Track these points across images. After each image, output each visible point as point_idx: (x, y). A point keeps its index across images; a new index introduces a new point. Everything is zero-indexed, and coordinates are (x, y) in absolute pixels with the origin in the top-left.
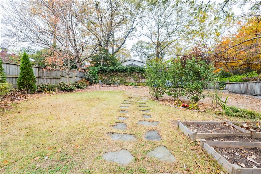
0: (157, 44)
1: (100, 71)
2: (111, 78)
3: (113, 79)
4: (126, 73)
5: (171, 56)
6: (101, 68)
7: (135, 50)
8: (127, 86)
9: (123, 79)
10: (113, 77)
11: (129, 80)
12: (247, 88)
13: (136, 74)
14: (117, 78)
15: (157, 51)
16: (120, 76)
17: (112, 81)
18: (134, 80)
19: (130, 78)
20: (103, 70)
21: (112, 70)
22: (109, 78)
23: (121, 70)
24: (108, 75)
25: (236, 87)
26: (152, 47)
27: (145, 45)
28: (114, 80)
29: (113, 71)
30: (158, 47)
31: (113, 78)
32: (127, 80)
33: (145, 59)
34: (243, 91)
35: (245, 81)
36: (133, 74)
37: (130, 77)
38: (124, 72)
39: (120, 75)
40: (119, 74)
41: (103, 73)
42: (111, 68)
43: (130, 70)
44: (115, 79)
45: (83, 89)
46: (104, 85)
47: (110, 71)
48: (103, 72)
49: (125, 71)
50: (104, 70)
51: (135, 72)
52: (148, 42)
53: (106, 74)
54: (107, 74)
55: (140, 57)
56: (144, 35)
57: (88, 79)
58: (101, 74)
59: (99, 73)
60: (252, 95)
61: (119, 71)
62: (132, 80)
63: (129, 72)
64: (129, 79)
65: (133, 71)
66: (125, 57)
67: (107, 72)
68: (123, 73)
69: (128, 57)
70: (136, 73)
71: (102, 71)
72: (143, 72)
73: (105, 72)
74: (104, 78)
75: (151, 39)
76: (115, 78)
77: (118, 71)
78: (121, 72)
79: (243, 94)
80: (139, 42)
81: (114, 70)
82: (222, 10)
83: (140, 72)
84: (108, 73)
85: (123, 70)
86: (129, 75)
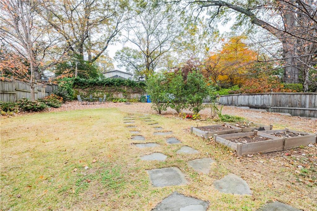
0: (147, 53)
1: (75, 84)
2: (92, 93)
3: (94, 95)
4: (113, 87)
5: (162, 68)
6: (76, 80)
7: (120, 58)
8: (115, 102)
9: (109, 94)
10: (95, 92)
11: (116, 96)
12: (233, 100)
13: (126, 88)
14: (101, 93)
15: (147, 61)
16: (104, 91)
17: (93, 97)
18: (122, 96)
19: (118, 93)
20: (79, 82)
21: (93, 83)
22: (89, 93)
23: (105, 83)
24: (88, 89)
25: (224, 99)
26: (141, 57)
27: (132, 53)
28: (96, 96)
29: (94, 85)
30: (148, 57)
31: (95, 93)
32: (115, 96)
33: (132, 70)
34: (230, 103)
35: (231, 93)
36: (122, 88)
37: (118, 92)
38: (110, 85)
39: (105, 89)
40: (103, 88)
41: (79, 87)
42: (91, 80)
43: (118, 83)
44: (98, 94)
45: (57, 107)
46: (84, 103)
47: (91, 84)
48: (79, 85)
49: (111, 85)
50: (82, 82)
51: (124, 86)
52: (135, 50)
53: (84, 88)
54: (86, 88)
55: (126, 68)
56: (130, 41)
57: (60, 95)
58: (76, 88)
59: (74, 86)
60: (236, 106)
61: (103, 84)
62: (121, 96)
63: (117, 85)
64: (117, 94)
65: (122, 84)
66: (106, 66)
67: (86, 85)
68: (109, 86)
69: (110, 67)
70: (126, 87)
71: (77, 84)
72: (134, 86)
73: (83, 86)
74: (82, 94)
75: (140, 47)
76: (97, 94)
77: (101, 84)
78: (105, 85)
79: (229, 105)
80: (125, 49)
81: (96, 83)
82: (210, 26)
83: (130, 86)
84: (87, 86)
85: (108, 83)
86: (116, 90)
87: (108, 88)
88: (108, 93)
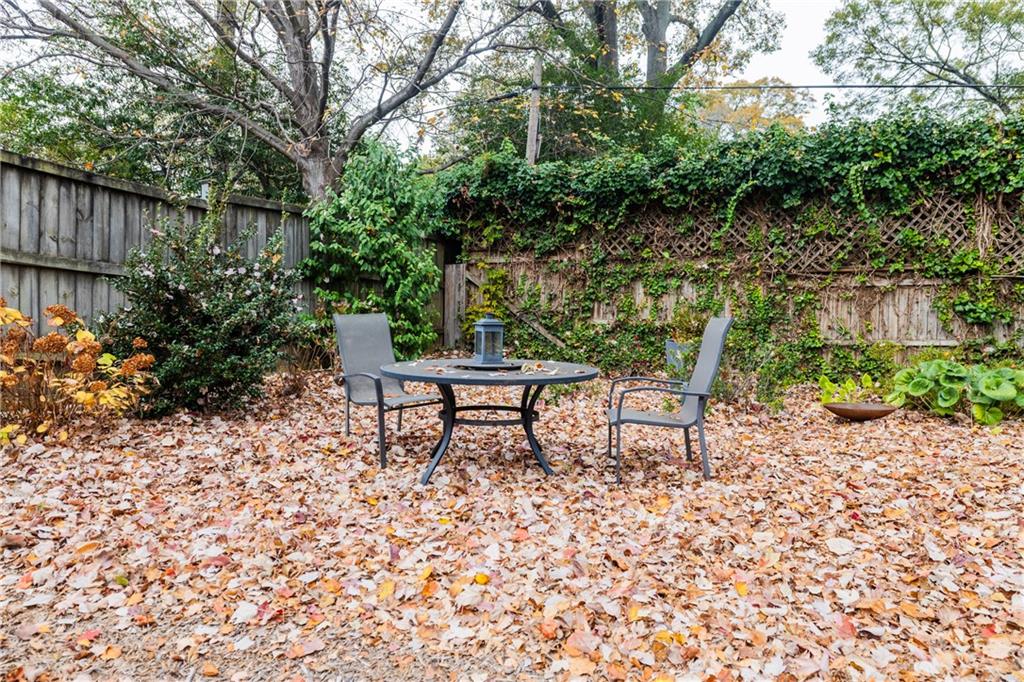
2: (611, 290)
3: (630, 310)
4: (821, 219)
9: (773, 304)
10: (638, 277)
11: (854, 323)
13: (984, 231)
14: (689, 291)
16: (729, 267)
17: (620, 327)
18: (933, 322)
19: (885, 283)
20: (513, 194)
21: (621, 194)
22: (592, 287)
23: (745, 176)
24: (580, 257)
28: (646, 315)
29: (633, 208)
31: (640, 289)
32: (835, 320)
36: (937, 231)
37: (880, 273)
38: (792, 202)
39: (732, 248)
40: (715, 238)
41: (516, 237)
42: (615, 161)
43: (882, 169)
44: (669, 302)
47: (604, 199)
48: (515, 225)
49: (806, 197)
50: (530, 191)
51: (966, 198)
53: (549, 243)
54: (568, 244)
58: (494, 249)
61: (721, 195)
62: (910, 318)
63: (874, 195)
64: (868, 299)
65: (937, 176)
67: (569, 221)
68: (780, 215)
70: (985, 214)
71: (501, 212)
73: (539, 223)
74: (535, 296)
76: (657, 297)
77: (702, 198)
78: (741, 209)
81: (646, 191)
84: (572, 228)
85: (769, 176)
86: (858, 252)
87: (761, 231)
88: (761, 292)
